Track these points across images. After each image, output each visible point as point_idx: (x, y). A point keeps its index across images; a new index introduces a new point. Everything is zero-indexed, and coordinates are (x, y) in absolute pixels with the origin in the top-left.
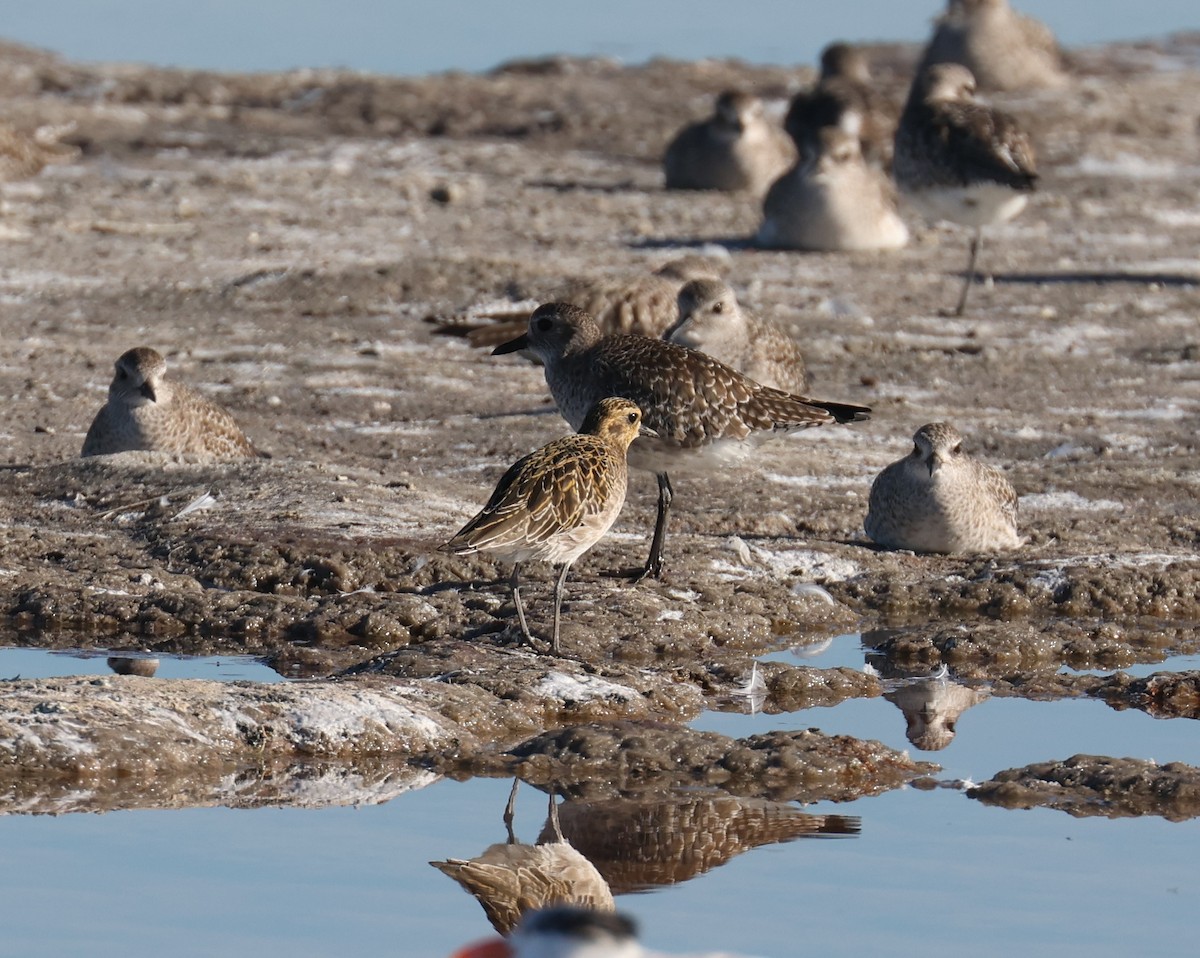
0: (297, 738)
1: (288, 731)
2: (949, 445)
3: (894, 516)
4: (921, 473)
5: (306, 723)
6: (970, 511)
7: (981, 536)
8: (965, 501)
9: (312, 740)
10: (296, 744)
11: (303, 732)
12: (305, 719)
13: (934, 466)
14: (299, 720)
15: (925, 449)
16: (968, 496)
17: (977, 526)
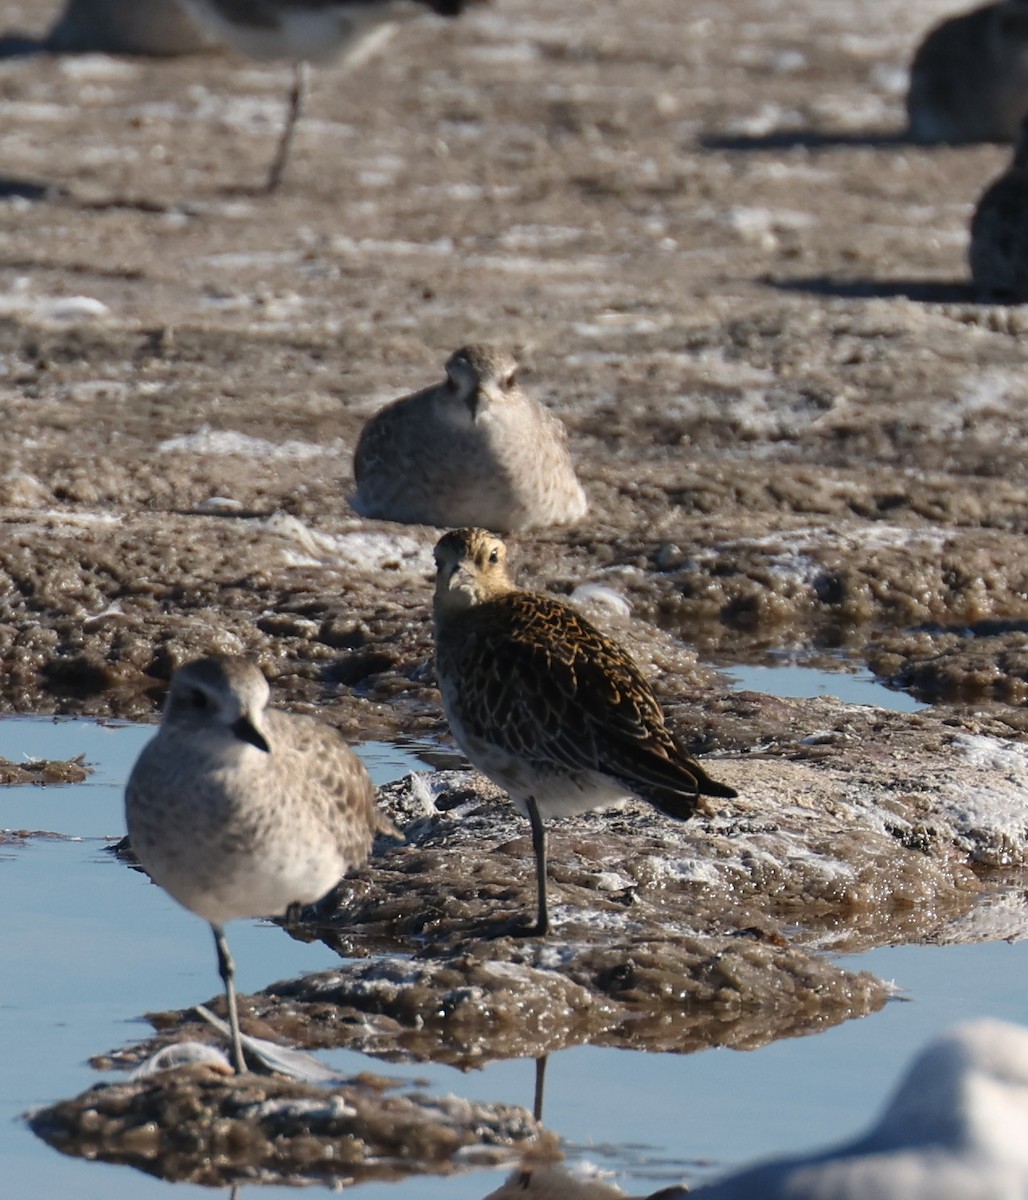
0: (970, 844)
1: (953, 834)
2: (498, 375)
3: (426, 480)
4: (458, 418)
5: (974, 822)
6: (538, 469)
7: (552, 504)
8: (531, 455)
9: (991, 846)
10: (971, 853)
11: (972, 834)
12: (972, 817)
13: (479, 407)
14: (963, 817)
15: (464, 385)
16: (534, 446)
17: (547, 490)
